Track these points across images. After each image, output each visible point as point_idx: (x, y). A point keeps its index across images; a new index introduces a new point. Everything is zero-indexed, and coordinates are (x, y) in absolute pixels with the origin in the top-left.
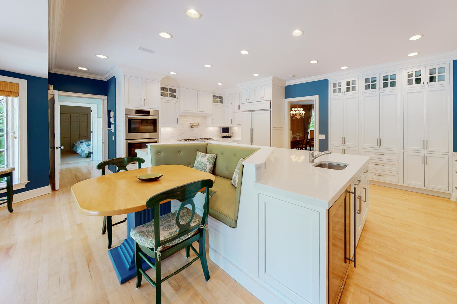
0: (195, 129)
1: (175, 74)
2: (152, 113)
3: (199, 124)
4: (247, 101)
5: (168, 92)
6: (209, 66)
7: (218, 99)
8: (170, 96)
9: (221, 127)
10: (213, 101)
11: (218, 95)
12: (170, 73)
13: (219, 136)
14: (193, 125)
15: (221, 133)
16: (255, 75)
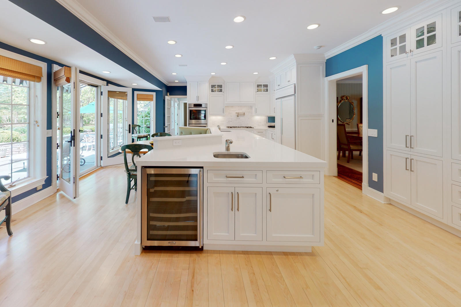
0: (241, 118)
1: (215, 74)
2: (203, 106)
3: (244, 113)
4: (279, 87)
5: (217, 88)
6: (225, 64)
7: (262, 88)
8: (219, 91)
9: (267, 116)
10: (256, 90)
11: (262, 84)
12: (212, 74)
13: (266, 125)
14: (239, 114)
15: (267, 123)
16: (271, 58)
